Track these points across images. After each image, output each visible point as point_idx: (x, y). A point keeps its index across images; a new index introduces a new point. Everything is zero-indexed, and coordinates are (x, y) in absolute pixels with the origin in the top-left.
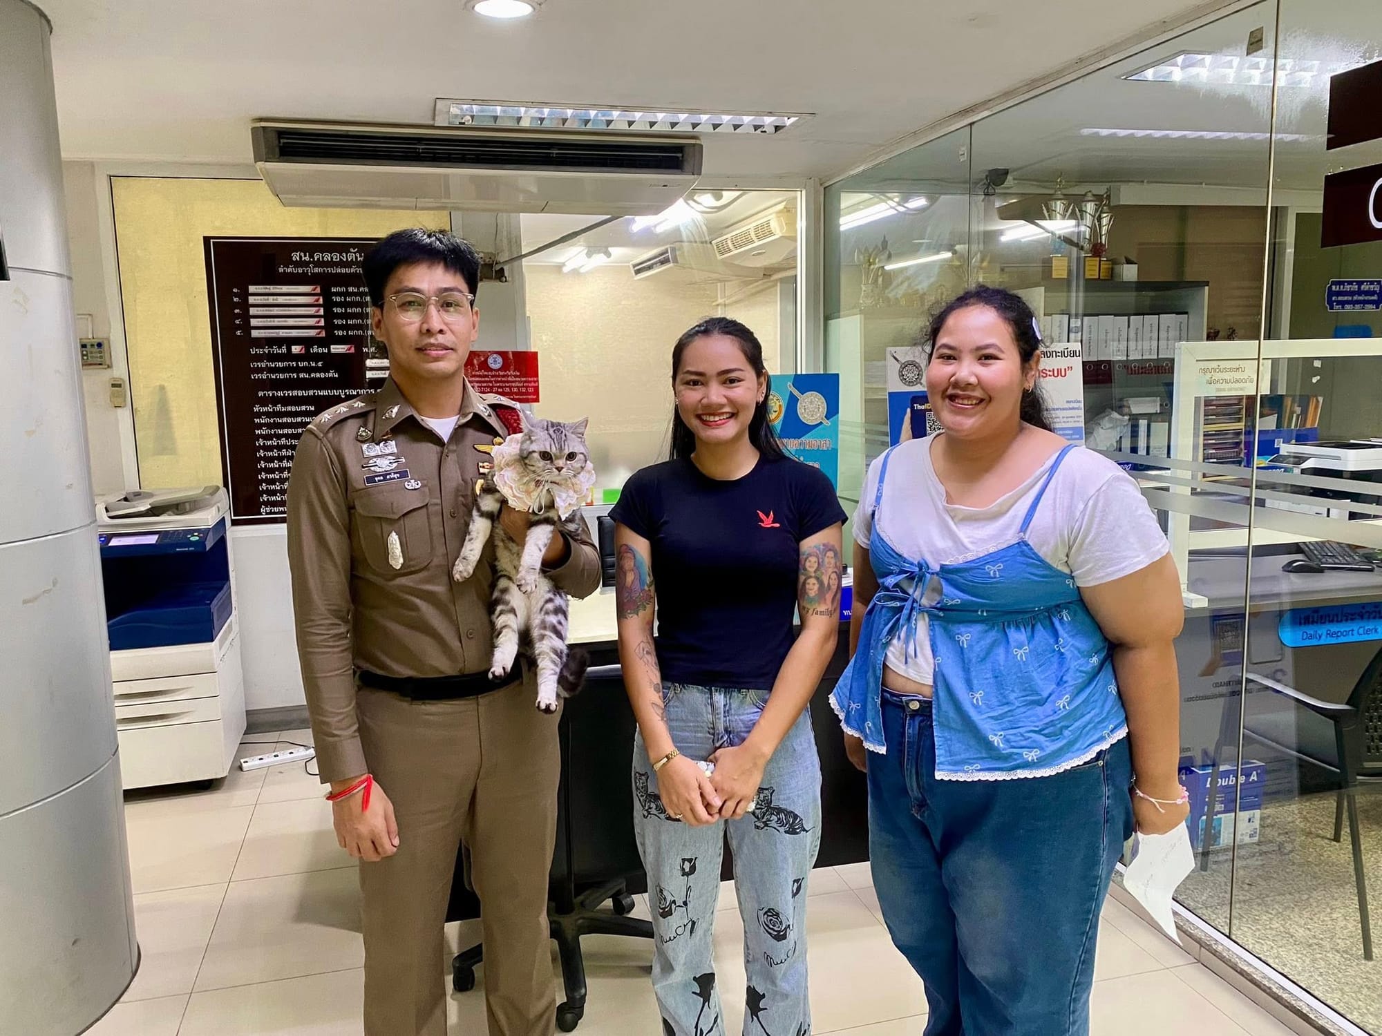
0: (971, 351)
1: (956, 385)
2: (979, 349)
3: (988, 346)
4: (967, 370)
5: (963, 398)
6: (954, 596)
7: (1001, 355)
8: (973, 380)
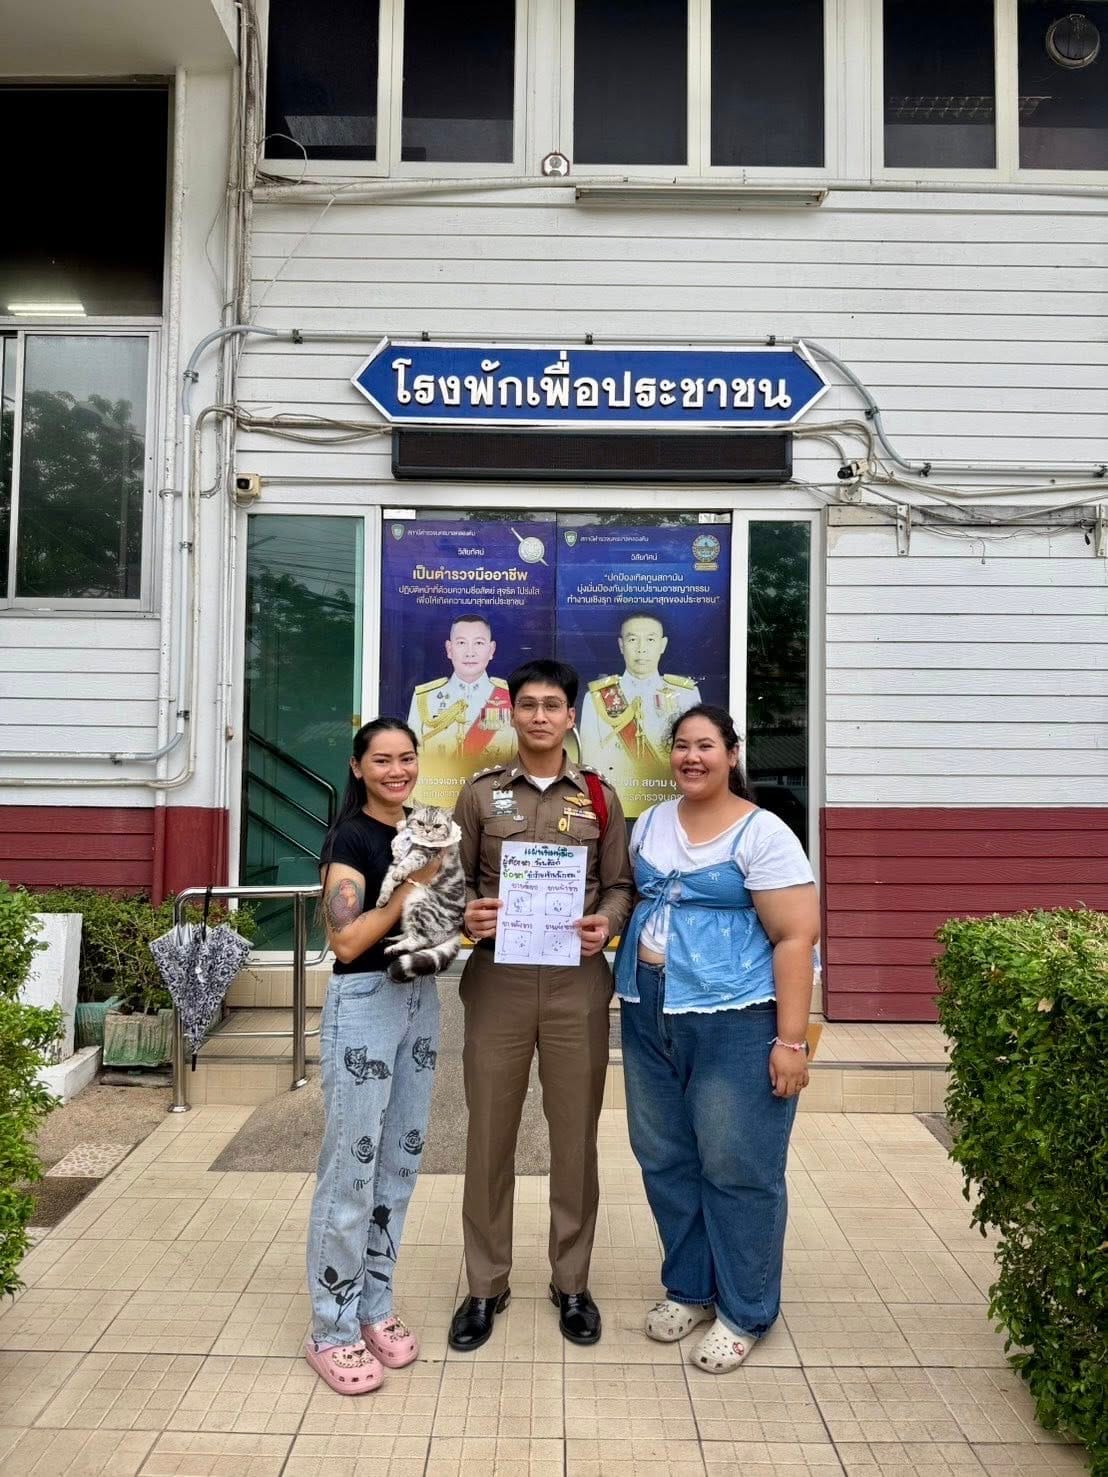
0: (695, 742)
1: (687, 763)
2: (700, 741)
3: (705, 739)
4: (695, 754)
5: (692, 770)
6: (688, 894)
7: (713, 744)
8: (698, 760)
